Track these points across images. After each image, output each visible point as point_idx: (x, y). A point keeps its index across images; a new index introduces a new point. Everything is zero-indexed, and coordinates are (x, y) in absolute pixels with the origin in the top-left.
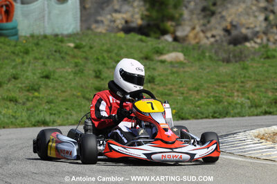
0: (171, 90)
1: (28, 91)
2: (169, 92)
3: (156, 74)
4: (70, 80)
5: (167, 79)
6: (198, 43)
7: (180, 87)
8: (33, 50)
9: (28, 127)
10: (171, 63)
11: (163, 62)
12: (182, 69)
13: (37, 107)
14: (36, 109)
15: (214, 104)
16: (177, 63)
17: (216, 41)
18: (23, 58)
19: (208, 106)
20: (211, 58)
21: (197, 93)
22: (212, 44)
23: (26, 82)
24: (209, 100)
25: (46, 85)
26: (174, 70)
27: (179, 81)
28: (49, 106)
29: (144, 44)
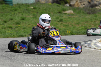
0: (68, 24)
1: (16, 24)
2: (68, 25)
3: (63, 18)
4: (32, 20)
5: (67, 20)
6: (78, 7)
7: (72, 23)
8: (18, 9)
9: (16, 37)
10: (69, 14)
11: (66, 14)
12: (72, 17)
13: (19, 30)
14: (19, 31)
15: (84, 29)
16: (71, 14)
17: (85, 6)
18: (14, 12)
19: (82, 30)
20: (83, 12)
21: (78, 25)
22: (84, 7)
23: (16, 21)
24: (82, 28)
25: (23, 22)
26: (70, 17)
27: (72, 21)
28: (24, 30)
29: (59, 7)
